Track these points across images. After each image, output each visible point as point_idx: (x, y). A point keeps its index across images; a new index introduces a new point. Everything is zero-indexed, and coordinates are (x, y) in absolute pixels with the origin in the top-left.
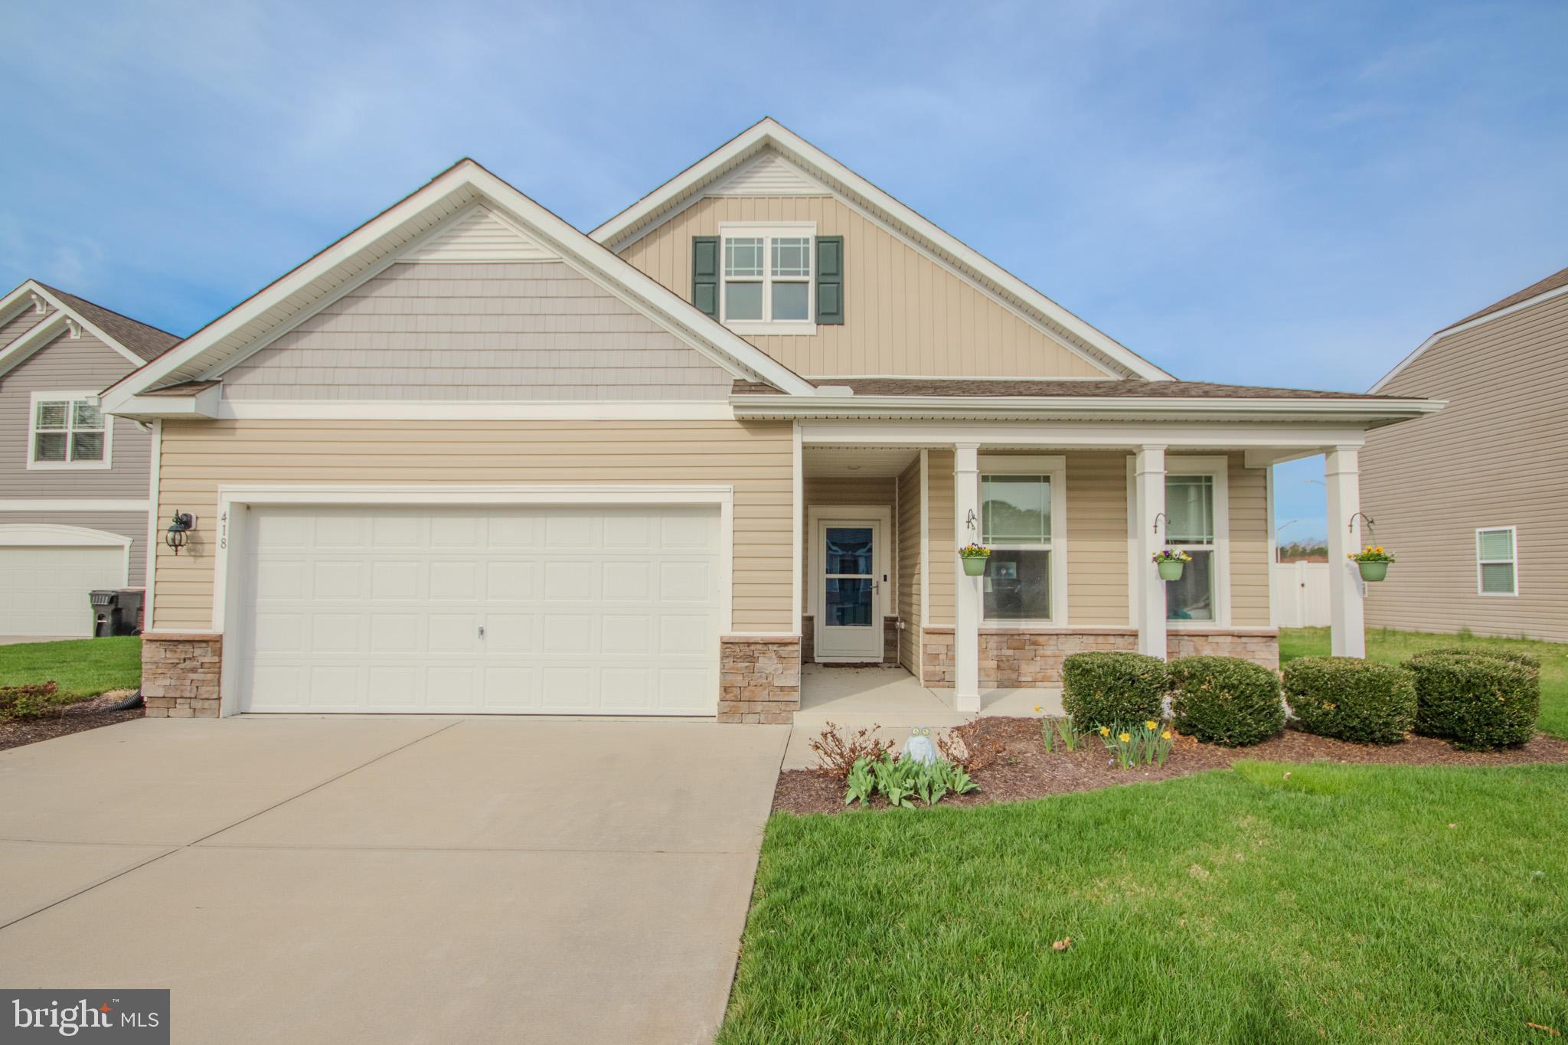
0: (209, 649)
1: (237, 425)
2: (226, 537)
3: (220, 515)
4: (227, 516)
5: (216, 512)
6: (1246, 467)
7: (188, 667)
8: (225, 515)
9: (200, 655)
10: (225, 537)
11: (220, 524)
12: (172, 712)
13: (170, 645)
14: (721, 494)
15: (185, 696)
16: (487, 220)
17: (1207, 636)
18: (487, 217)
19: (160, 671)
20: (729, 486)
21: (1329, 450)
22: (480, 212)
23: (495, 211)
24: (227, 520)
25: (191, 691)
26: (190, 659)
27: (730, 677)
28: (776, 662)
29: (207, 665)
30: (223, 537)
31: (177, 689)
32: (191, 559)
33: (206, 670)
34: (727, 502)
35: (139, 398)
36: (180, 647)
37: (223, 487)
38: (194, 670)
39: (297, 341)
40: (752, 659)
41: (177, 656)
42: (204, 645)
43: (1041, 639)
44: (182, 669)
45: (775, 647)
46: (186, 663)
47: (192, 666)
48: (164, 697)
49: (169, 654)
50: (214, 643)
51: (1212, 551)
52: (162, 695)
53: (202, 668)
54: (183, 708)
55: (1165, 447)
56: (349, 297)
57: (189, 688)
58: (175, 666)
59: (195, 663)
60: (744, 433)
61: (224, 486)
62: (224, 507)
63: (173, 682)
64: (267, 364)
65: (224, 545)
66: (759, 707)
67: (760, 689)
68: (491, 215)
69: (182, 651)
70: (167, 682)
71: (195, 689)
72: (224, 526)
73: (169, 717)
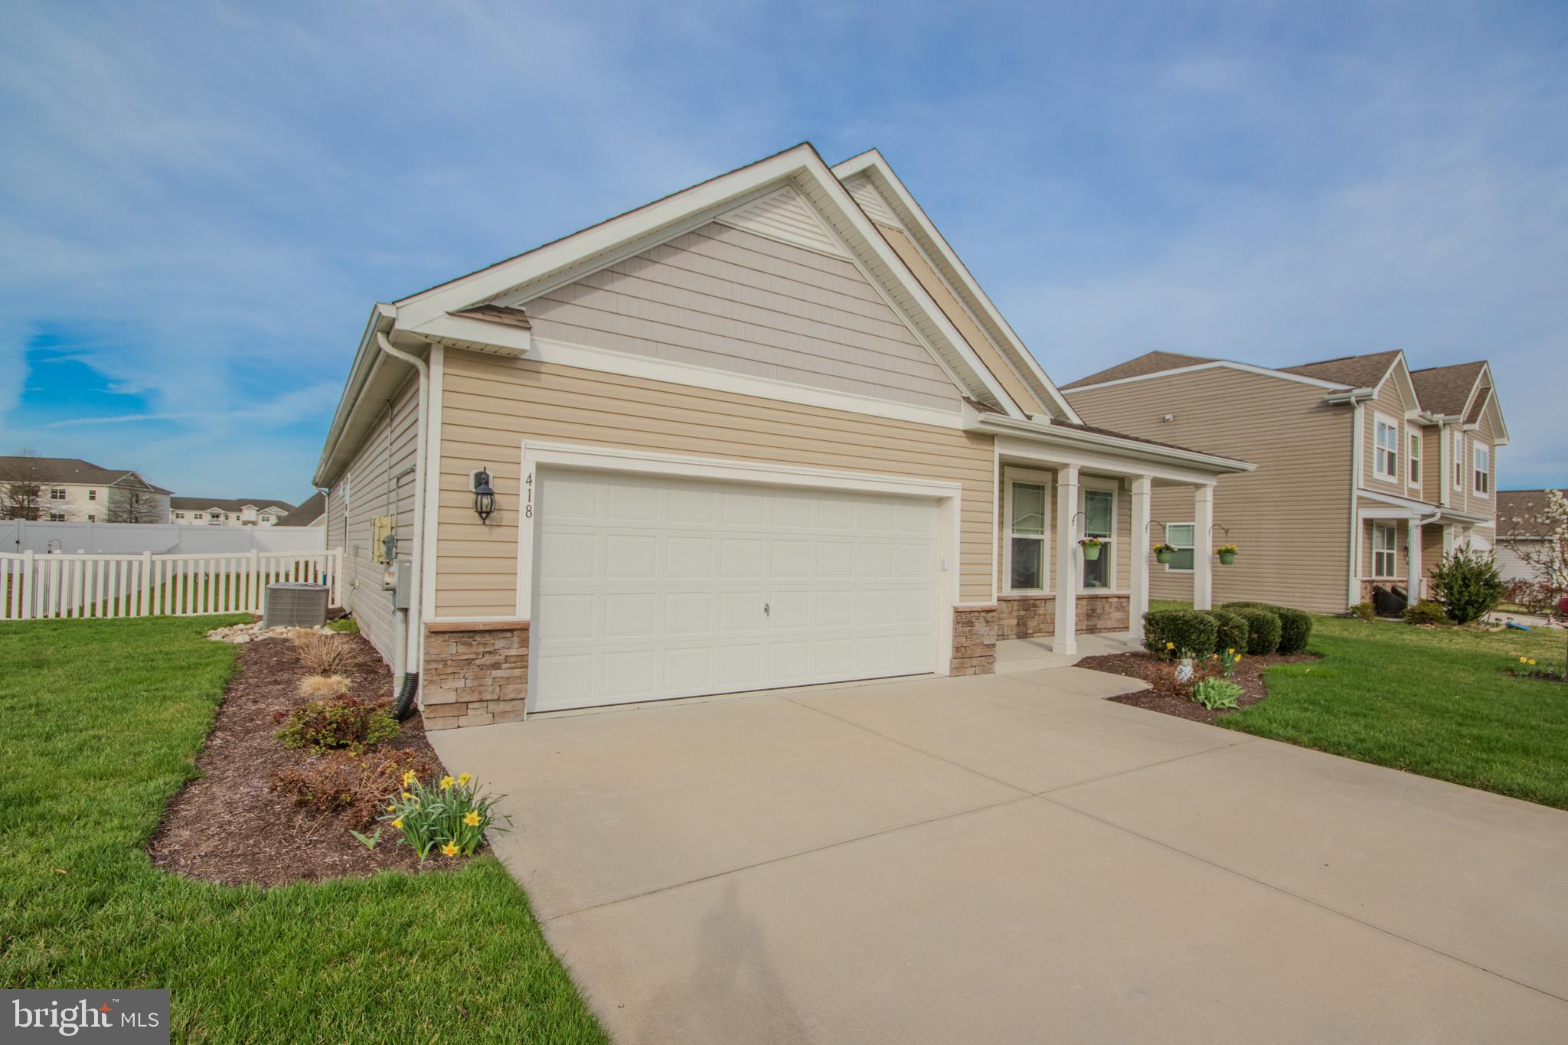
0: (516, 639)
1: (543, 369)
2: (532, 504)
3: (524, 478)
4: (533, 479)
5: (519, 472)
6: (1125, 488)
7: (487, 663)
8: (530, 477)
9: (503, 648)
10: (530, 504)
11: (524, 488)
12: (462, 721)
13: (463, 637)
14: (952, 490)
15: (485, 699)
16: (793, 203)
17: (1107, 598)
18: (794, 199)
19: (450, 670)
20: (958, 484)
21: (1198, 486)
22: (788, 192)
23: (802, 197)
24: (533, 484)
25: (493, 692)
26: (490, 652)
27: (959, 639)
28: (984, 625)
29: (513, 659)
30: (528, 504)
31: (473, 692)
32: (485, 529)
33: (513, 665)
34: (957, 495)
35: (453, 318)
36: (478, 638)
37: (526, 442)
38: (496, 666)
39: (612, 282)
40: (970, 624)
41: (474, 650)
42: (509, 635)
43: (1038, 603)
44: (479, 666)
45: (983, 614)
46: (485, 659)
47: (493, 661)
48: (456, 703)
49: (462, 649)
50: (520, 631)
51: (1110, 543)
52: (454, 701)
53: (506, 663)
54: (476, 712)
55: (1151, 478)
56: (667, 245)
57: (490, 689)
58: (469, 664)
59: (497, 657)
60: (965, 442)
61: (528, 441)
62: (528, 468)
63: (469, 683)
64: (579, 301)
65: (529, 514)
66: (975, 662)
67: (976, 647)
68: (798, 199)
69: (479, 644)
70: (460, 684)
71: (498, 689)
72: (530, 490)
73: (459, 727)
